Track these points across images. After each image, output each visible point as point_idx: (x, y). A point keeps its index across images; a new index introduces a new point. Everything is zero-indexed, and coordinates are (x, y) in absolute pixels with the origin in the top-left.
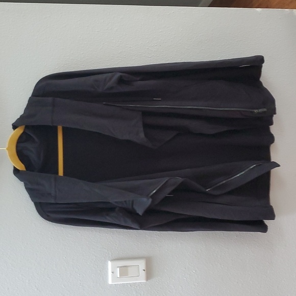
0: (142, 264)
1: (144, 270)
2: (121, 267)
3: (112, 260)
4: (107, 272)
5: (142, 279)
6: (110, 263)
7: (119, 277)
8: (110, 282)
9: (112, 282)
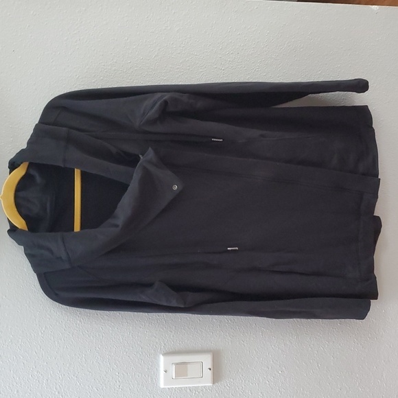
0: (207, 360)
1: (210, 369)
2: (177, 364)
3: (165, 354)
4: (158, 370)
5: (207, 382)
6: (162, 358)
7: (174, 377)
8: (162, 385)
9: (165, 385)
